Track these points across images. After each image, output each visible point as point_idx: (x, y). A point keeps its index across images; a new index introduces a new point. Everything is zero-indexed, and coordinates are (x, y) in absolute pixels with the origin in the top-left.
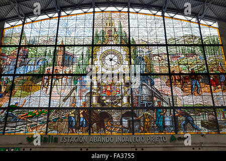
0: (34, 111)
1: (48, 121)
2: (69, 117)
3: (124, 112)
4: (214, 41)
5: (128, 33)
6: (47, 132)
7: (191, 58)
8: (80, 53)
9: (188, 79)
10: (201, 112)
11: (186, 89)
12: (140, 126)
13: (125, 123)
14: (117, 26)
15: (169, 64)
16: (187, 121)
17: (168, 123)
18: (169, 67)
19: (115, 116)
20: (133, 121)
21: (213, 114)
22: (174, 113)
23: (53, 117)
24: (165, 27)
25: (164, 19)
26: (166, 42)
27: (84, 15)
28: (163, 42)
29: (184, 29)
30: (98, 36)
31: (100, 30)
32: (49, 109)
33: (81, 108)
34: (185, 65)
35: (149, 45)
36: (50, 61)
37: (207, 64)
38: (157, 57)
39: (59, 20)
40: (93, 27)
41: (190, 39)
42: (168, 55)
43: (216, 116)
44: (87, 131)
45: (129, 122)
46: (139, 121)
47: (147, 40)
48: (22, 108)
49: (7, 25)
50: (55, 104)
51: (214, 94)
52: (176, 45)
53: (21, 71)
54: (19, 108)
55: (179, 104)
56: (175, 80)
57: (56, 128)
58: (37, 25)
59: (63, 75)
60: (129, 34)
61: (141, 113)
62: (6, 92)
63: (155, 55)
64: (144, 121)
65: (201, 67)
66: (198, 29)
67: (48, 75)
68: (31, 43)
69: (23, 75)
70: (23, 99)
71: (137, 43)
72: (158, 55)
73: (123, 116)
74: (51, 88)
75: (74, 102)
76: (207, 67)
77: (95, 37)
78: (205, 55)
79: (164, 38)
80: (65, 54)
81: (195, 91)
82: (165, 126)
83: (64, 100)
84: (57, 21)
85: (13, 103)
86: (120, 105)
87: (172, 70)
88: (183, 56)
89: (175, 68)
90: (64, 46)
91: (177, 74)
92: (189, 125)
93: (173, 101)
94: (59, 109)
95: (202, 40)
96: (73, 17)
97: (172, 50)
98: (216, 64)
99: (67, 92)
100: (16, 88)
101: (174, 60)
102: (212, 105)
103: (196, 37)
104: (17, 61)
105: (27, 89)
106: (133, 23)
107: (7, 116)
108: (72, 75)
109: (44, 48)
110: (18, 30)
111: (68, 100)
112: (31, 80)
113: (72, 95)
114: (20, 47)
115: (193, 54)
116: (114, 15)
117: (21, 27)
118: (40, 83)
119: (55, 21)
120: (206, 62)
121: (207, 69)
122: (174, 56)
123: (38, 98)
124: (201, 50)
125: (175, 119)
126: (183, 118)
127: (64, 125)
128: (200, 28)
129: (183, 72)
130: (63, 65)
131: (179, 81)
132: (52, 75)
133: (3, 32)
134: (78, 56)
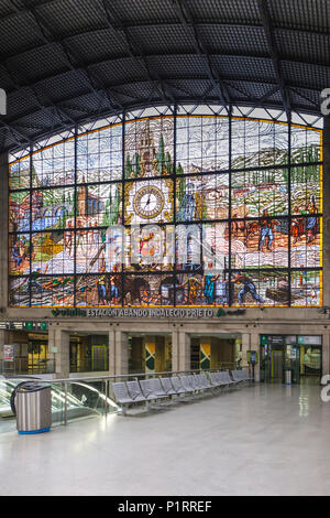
0: (59, 279)
1: (76, 291)
2: (99, 286)
3: (164, 277)
4: (311, 155)
5: (172, 155)
6: (75, 304)
7: (266, 191)
8: (107, 195)
9: (256, 227)
10: (268, 276)
11: (252, 242)
12: (184, 295)
13: (165, 292)
14: (157, 145)
15: (230, 204)
16: (247, 289)
17: (220, 292)
18: (230, 208)
19: (153, 283)
20: (175, 289)
21: (285, 280)
22: (230, 279)
23: (80, 286)
24: (230, 139)
25: (230, 122)
26: (230, 166)
27: (108, 130)
28: (225, 166)
29: (262, 138)
30: (130, 165)
31: (132, 153)
32: (76, 276)
33: (112, 274)
34: (254, 203)
35: (202, 174)
36: (70, 209)
37: (289, 200)
38: (213, 193)
39: (76, 141)
40: (123, 150)
41: (269, 156)
42: (230, 188)
43: (289, 282)
44: (119, 302)
45: (170, 290)
46: (182, 289)
47: (200, 165)
48: (44, 275)
49: (12, 158)
50: (81, 269)
51: (293, 249)
52: (245, 170)
53: (37, 226)
54: (41, 275)
55: (238, 265)
56: (237, 228)
57: (84, 299)
58: (47, 153)
59: (87, 229)
60: (175, 157)
61: (185, 279)
62: (25, 255)
63: (210, 190)
64: (189, 290)
65: (279, 206)
66: (286, 136)
67: (70, 230)
68: (44, 184)
69: (41, 231)
70: (44, 264)
71: (185, 172)
72: (215, 190)
73: (162, 283)
74: (75, 248)
75: (104, 266)
76: (289, 205)
77: (126, 166)
78: (289, 184)
79: (227, 158)
80: (88, 198)
81: (265, 245)
82: (215, 297)
83: (92, 264)
84: (73, 145)
85: (34, 270)
86: (158, 268)
87: (233, 213)
88: (254, 188)
89: (238, 211)
90: (85, 185)
91: (240, 220)
92: (248, 295)
93: (230, 262)
94: (87, 275)
95: (290, 156)
96: (95, 134)
97: (239, 179)
98: (306, 199)
99: (94, 252)
100: (36, 249)
101: (239, 197)
102: (287, 265)
103: (279, 152)
104: (31, 212)
105: (48, 251)
106: (182, 135)
107: (30, 285)
108: (98, 228)
109: (61, 191)
110: (25, 164)
111: (97, 263)
112: (51, 238)
113: (101, 256)
114: (31, 190)
115: (271, 182)
116: (153, 123)
117: (28, 159)
118: (62, 242)
119: (70, 145)
120: (290, 196)
121: (290, 208)
122: (240, 189)
123: (61, 262)
124: (284, 176)
125: (230, 287)
126: (242, 285)
127: (94, 295)
128: (289, 133)
129: (249, 216)
130: (87, 215)
131: (242, 229)
132: (75, 230)
133: (8, 170)
134: (105, 200)
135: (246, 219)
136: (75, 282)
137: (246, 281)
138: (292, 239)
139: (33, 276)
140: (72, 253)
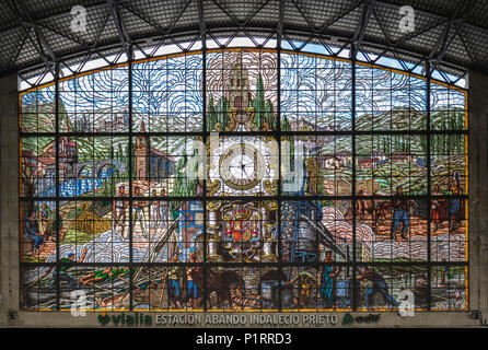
0: (106, 270)
1: (132, 288)
2: (169, 281)
3: (266, 270)
4: (454, 121)
5: (275, 104)
6: (131, 307)
7: (399, 162)
8: (179, 151)
9: (386, 208)
10: (403, 272)
11: (382, 228)
12: (293, 296)
13: (267, 292)
14: (253, 88)
15: (354, 176)
16: (376, 288)
17: (341, 293)
18: (354, 182)
19: (249, 278)
20: (281, 288)
21: (423, 277)
22: (354, 275)
23: (139, 281)
24: (354, 90)
25: (354, 69)
26: (354, 126)
27: (182, 59)
28: (347, 126)
29: (395, 94)
30: (214, 113)
31: (218, 96)
32: (132, 266)
34: (385, 177)
35: (317, 134)
36: (123, 168)
37: (429, 176)
38: (331, 161)
39: (130, 70)
40: (204, 90)
41: (403, 117)
42: (354, 155)
43: (429, 280)
44: (200, 305)
45: (273, 289)
46: (290, 287)
47: (313, 122)
48: (81, 264)
49: (24, 86)
50: (143, 252)
51: (433, 238)
52: (372, 133)
53: (68, 190)
54: (76, 264)
55: (365, 256)
56: (363, 209)
57: (145, 300)
58: (84, 82)
60: (279, 106)
61: (295, 274)
62: (48, 234)
63: (328, 156)
64: (300, 289)
65: (416, 183)
66: (423, 93)
67: (122, 199)
68: (79, 129)
69: (75, 199)
70: (81, 248)
71: (294, 128)
72: (334, 156)
73: (263, 279)
74: (131, 226)
75: (176, 253)
76: (429, 182)
77: (208, 113)
78: (428, 155)
79: (349, 116)
80: (150, 154)
82: (335, 298)
83: (157, 250)
84: (126, 75)
85: (64, 255)
86: (257, 258)
87: (358, 188)
88: (384, 158)
89: (365, 186)
90: (147, 135)
91: (366, 198)
92: (378, 296)
93: (354, 252)
94: (149, 265)
95: (429, 121)
96: (161, 63)
97: (365, 144)
98: (448, 175)
99: (161, 232)
100: (66, 225)
101: (365, 168)
102: (426, 259)
103: (416, 113)
104: (57, 169)
105: (87, 227)
106: (289, 80)
107: (58, 278)
108: (167, 199)
109: (107, 140)
110: (47, 95)
111: (164, 249)
112: (92, 209)
113: (171, 239)
114: (57, 136)
115: (406, 152)
116: (247, 58)
117: (52, 88)
118: (109, 216)
119: (121, 75)
120: (429, 170)
121: (429, 187)
122: (367, 158)
123: (108, 245)
124: (422, 145)
125: (354, 286)
126: (370, 283)
127: (160, 295)
128: (428, 91)
129: (379, 193)
130: (148, 179)
131: (370, 211)
132: (131, 199)
133: (18, 103)
134: (177, 159)
135: (375, 197)
136: (131, 275)
137: (375, 278)
138: (433, 226)
139: (61, 264)
140: (126, 234)
